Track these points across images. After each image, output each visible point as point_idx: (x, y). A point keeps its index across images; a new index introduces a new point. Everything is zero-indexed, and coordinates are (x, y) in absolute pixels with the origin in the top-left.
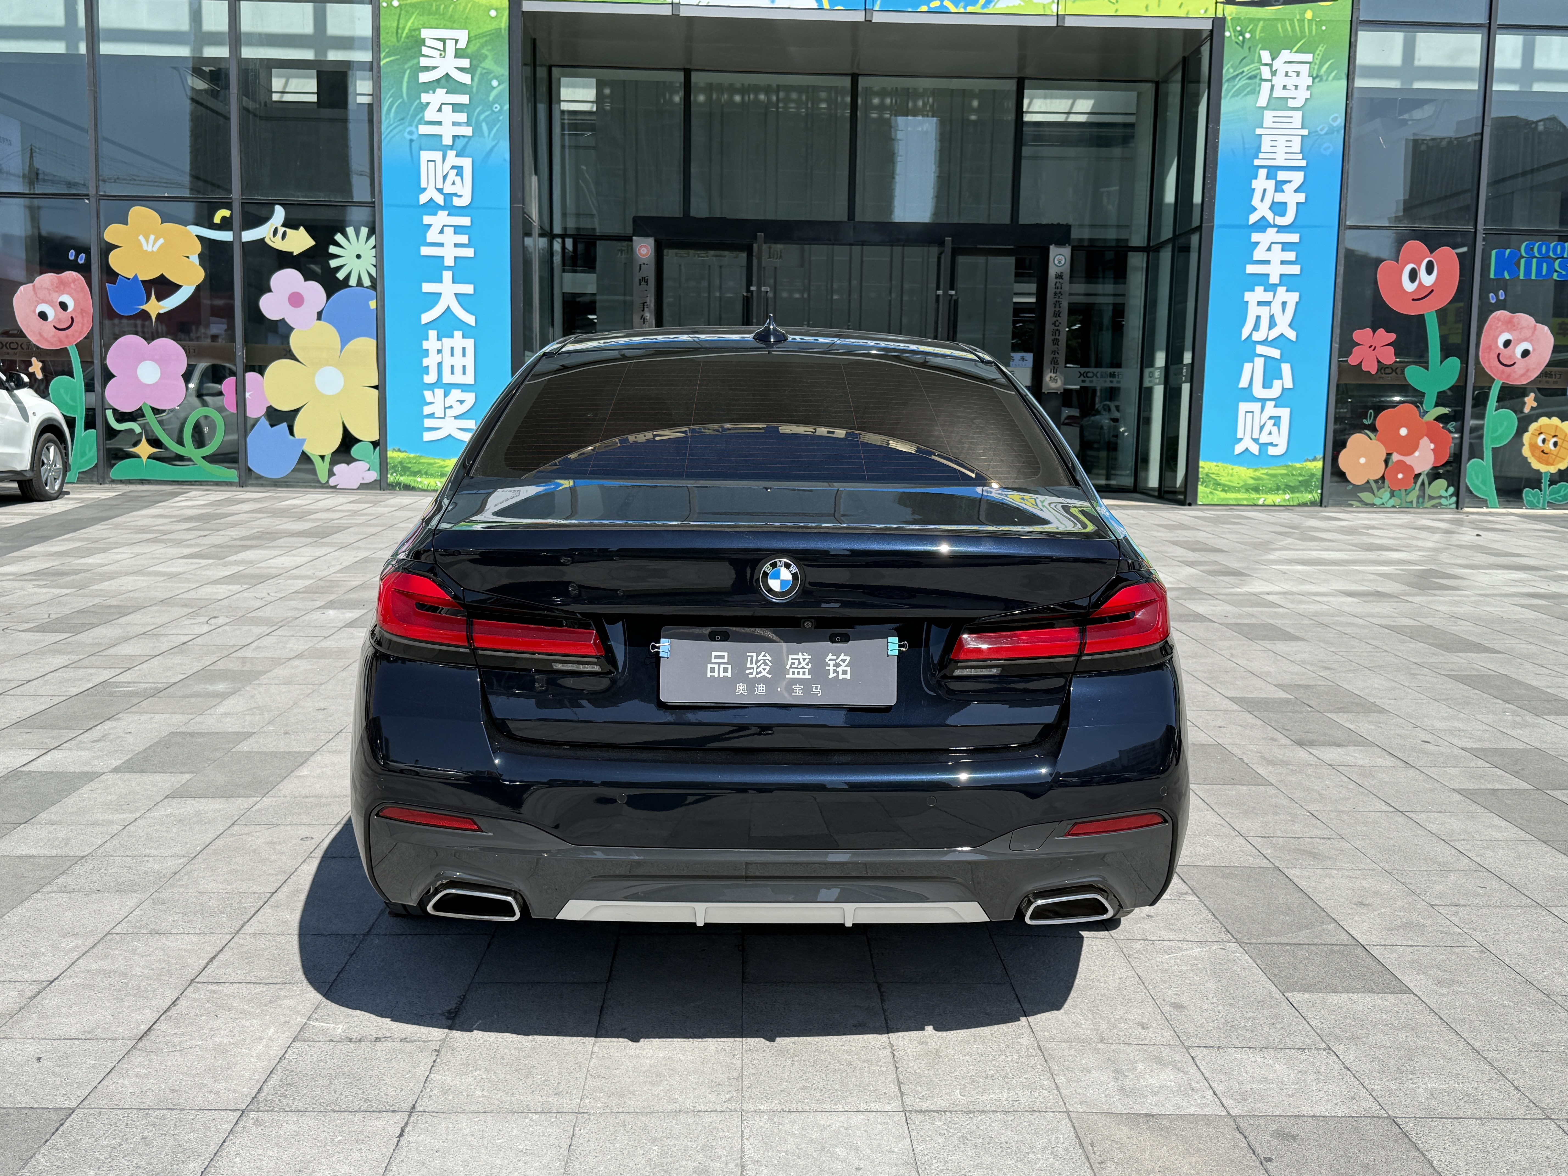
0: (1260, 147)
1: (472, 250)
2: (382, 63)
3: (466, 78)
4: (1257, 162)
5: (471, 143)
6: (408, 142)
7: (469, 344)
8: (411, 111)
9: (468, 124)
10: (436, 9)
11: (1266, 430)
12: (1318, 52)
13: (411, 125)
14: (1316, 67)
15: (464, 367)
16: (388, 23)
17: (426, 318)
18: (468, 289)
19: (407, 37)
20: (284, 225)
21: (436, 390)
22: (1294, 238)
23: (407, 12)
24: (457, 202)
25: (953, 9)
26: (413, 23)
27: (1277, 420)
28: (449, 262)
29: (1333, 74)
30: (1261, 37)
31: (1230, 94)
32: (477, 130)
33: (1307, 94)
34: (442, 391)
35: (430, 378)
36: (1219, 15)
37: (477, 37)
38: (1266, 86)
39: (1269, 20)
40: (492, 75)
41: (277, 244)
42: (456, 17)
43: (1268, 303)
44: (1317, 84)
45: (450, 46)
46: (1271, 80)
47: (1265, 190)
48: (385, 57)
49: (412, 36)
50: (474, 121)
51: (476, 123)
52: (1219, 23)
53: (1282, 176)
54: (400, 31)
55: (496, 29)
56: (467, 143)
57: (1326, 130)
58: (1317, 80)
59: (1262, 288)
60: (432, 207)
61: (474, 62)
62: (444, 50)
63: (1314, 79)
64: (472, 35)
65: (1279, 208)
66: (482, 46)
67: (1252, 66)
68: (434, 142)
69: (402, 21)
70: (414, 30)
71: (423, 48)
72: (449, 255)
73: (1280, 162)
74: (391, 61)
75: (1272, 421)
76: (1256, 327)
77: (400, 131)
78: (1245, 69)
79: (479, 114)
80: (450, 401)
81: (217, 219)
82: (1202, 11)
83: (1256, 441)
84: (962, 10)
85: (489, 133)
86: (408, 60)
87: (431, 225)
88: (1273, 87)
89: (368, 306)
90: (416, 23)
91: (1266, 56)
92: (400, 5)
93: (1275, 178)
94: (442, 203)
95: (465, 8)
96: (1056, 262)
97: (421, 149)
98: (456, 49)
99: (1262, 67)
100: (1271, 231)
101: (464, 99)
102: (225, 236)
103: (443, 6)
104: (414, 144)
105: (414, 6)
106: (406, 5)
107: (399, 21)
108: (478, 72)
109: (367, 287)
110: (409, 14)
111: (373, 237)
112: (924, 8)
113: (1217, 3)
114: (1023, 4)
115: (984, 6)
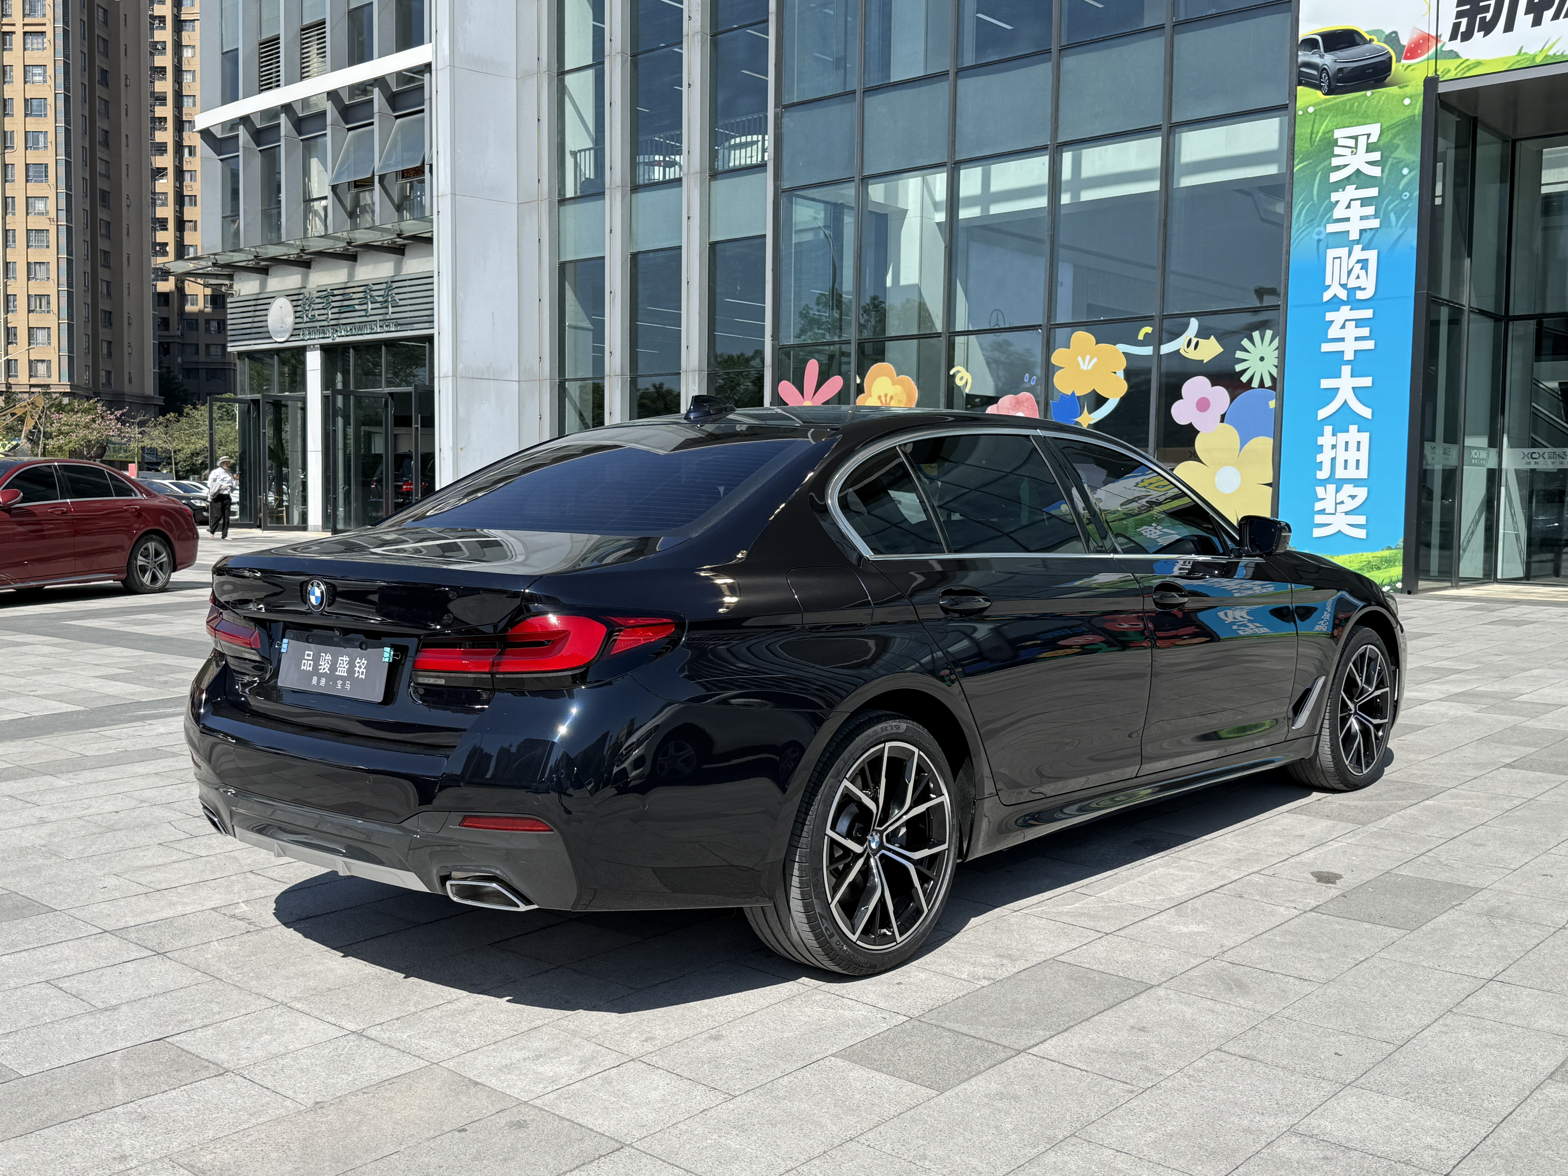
1: (1373, 342)
2: (1295, 169)
3: (1376, 171)
5: (1377, 234)
6: (1315, 243)
7: (1365, 437)
8: (1321, 212)
9: (1376, 216)
10: (1350, 108)
13: (1319, 226)
15: (1358, 461)
16: (1303, 131)
17: (1323, 414)
18: (1367, 382)
19: (1320, 141)
20: (1196, 336)
21: (1328, 486)
23: (1322, 116)
24: (1360, 295)
26: (1327, 126)
28: (1349, 356)
32: (1385, 221)
34: (1334, 486)
35: (1323, 474)
37: (1390, 128)
40: (1403, 163)
41: (1191, 354)
42: (1369, 112)
45: (1362, 141)
48: (1299, 163)
49: (1326, 138)
50: (1382, 212)
51: (1384, 214)
54: (1314, 136)
55: (1409, 117)
56: (1374, 235)
61: (1386, 154)
62: (1356, 147)
64: (1384, 127)
66: (1395, 136)
68: (1342, 239)
69: (1316, 126)
70: (1328, 132)
71: (1336, 148)
72: (1349, 349)
74: (1304, 166)
77: (1309, 233)
79: (1388, 205)
80: (1341, 496)
81: (1141, 337)
85: (1397, 222)
86: (1321, 163)
87: (1333, 321)
89: (1268, 406)
90: (1330, 125)
92: (1315, 111)
94: (1345, 299)
95: (1379, 102)
97: (1328, 248)
98: (1368, 144)
101: (1373, 192)
102: (1148, 351)
103: (1356, 104)
104: (1321, 243)
105: (1328, 109)
106: (1321, 109)
107: (1313, 126)
108: (1389, 163)
109: (1268, 388)
110: (1323, 118)
111: (1277, 339)
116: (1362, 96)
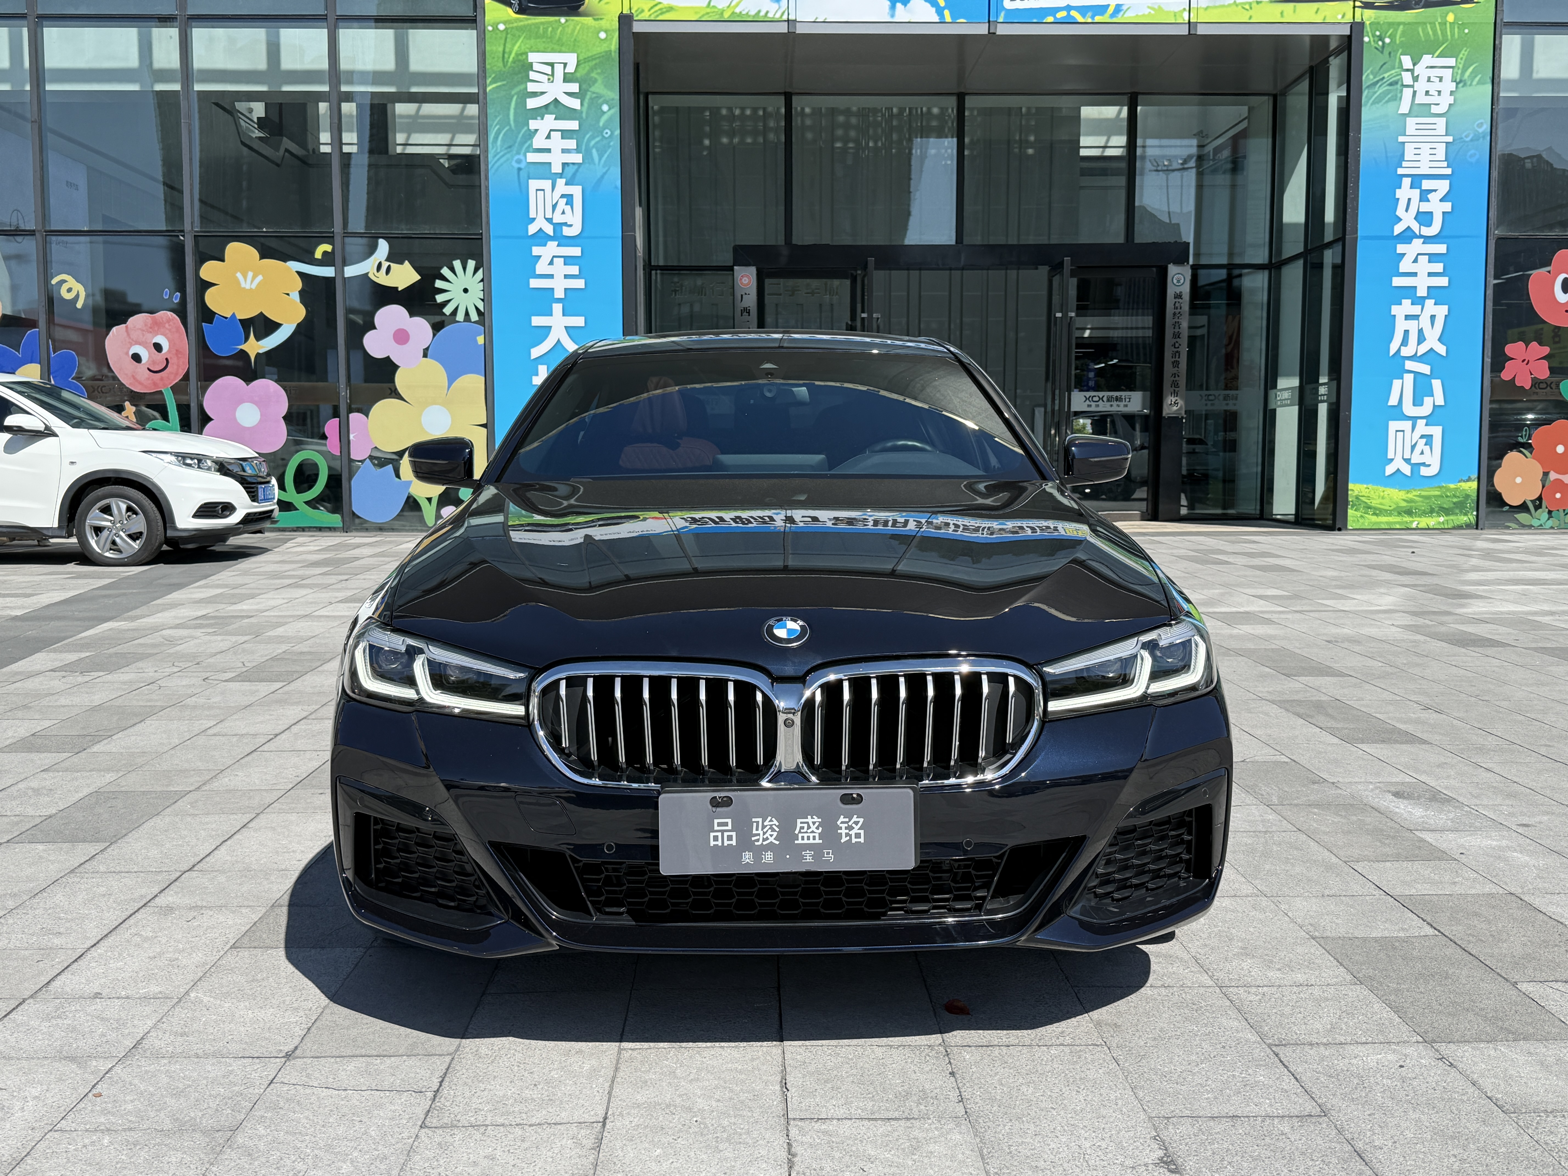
0: (1403, 155)
1: (583, 281)
2: (488, 89)
3: (575, 104)
4: (1400, 171)
5: (580, 170)
6: (516, 172)
8: (519, 139)
9: (578, 150)
10: (544, 32)
11: (1418, 450)
12: (1461, 56)
13: (518, 153)
14: (1460, 72)
16: (493, 48)
17: (536, 352)
18: (579, 321)
19: (514, 62)
20: (387, 260)
22: (1441, 248)
23: (514, 35)
24: (567, 231)
25: (1080, 19)
26: (520, 47)
27: (1429, 439)
28: (559, 294)
29: (1477, 79)
30: (1401, 42)
31: (1371, 101)
32: (587, 157)
33: (1451, 100)
36: (1358, 19)
37: (587, 60)
38: (1407, 93)
39: (1409, 24)
40: (602, 100)
41: (382, 279)
42: (564, 39)
43: (1416, 317)
44: (1461, 89)
45: (559, 70)
46: (1412, 86)
47: (1409, 200)
48: (491, 83)
49: (519, 61)
50: (584, 147)
51: (586, 149)
52: (1357, 27)
53: (1426, 184)
54: (506, 56)
55: (606, 52)
56: (577, 171)
57: (1471, 136)
58: (1461, 85)
59: (1409, 301)
60: (541, 238)
61: (584, 86)
62: (553, 75)
63: (1457, 84)
64: (581, 58)
65: (1424, 218)
66: (592, 69)
67: (1393, 72)
68: (543, 170)
69: (508, 46)
70: (522, 54)
71: (531, 73)
72: (559, 287)
73: (1425, 171)
74: (497, 87)
75: (1424, 440)
76: (1405, 342)
77: (508, 160)
78: (1386, 75)
79: (589, 140)
81: (318, 255)
82: (1340, 17)
83: (1407, 461)
84: (1090, 20)
85: (600, 159)
86: (515, 86)
87: (540, 256)
88: (1415, 93)
89: (476, 341)
90: (523, 48)
91: (1407, 62)
92: (506, 29)
93: (1420, 188)
94: (552, 234)
95: (573, 30)
96: (1175, 281)
97: (529, 178)
98: (565, 74)
99: (1403, 73)
100: (1417, 242)
101: (574, 125)
102: (328, 272)
103: (550, 29)
104: (521, 172)
105: (521, 29)
106: (512, 28)
107: (505, 45)
108: (588, 97)
109: (475, 322)
110: (516, 38)
111: (481, 270)
112: (1050, 19)
113: (1354, 7)
114: (1153, 12)
115: (1113, 15)
116: (556, 21)
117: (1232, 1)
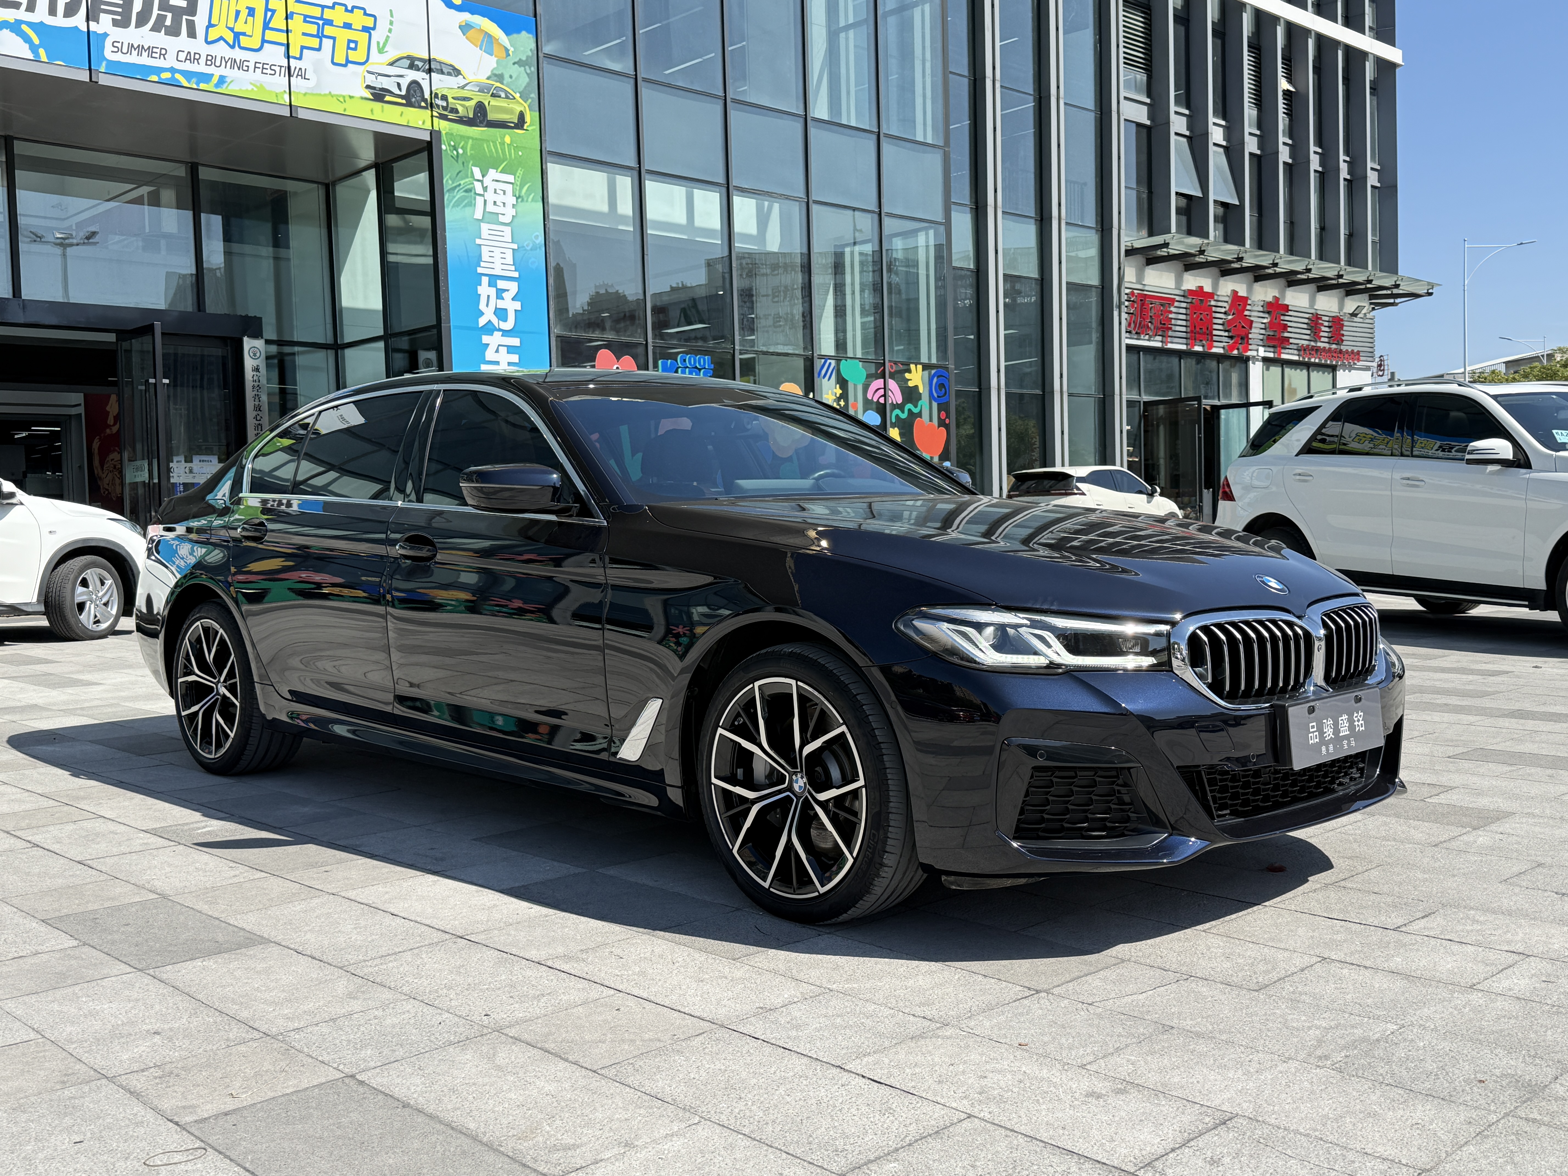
0: (480, 256)
4: (480, 270)
12: (518, 174)
14: (518, 188)
22: (515, 342)
25: (185, 83)
29: (531, 196)
30: (471, 154)
31: (451, 204)
33: (513, 212)
36: (436, 128)
38: (480, 201)
39: (476, 139)
44: (520, 204)
46: (483, 195)
47: (488, 296)
52: (435, 134)
53: (501, 284)
57: (531, 245)
58: (520, 200)
63: (517, 198)
65: (501, 314)
67: (467, 180)
73: (497, 272)
78: (462, 182)
82: (421, 123)
84: (195, 86)
88: (485, 201)
91: (477, 172)
93: (496, 286)
96: (252, 354)
99: (475, 183)
100: (498, 334)
112: (155, 78)
113: (432, 116)
114: (255, 89)
115: (217, 85)
117: (327, 92)
